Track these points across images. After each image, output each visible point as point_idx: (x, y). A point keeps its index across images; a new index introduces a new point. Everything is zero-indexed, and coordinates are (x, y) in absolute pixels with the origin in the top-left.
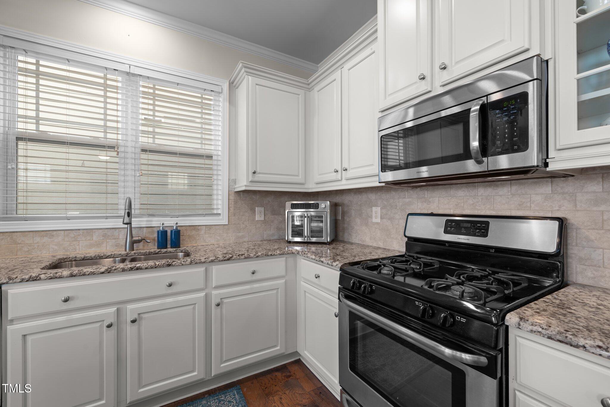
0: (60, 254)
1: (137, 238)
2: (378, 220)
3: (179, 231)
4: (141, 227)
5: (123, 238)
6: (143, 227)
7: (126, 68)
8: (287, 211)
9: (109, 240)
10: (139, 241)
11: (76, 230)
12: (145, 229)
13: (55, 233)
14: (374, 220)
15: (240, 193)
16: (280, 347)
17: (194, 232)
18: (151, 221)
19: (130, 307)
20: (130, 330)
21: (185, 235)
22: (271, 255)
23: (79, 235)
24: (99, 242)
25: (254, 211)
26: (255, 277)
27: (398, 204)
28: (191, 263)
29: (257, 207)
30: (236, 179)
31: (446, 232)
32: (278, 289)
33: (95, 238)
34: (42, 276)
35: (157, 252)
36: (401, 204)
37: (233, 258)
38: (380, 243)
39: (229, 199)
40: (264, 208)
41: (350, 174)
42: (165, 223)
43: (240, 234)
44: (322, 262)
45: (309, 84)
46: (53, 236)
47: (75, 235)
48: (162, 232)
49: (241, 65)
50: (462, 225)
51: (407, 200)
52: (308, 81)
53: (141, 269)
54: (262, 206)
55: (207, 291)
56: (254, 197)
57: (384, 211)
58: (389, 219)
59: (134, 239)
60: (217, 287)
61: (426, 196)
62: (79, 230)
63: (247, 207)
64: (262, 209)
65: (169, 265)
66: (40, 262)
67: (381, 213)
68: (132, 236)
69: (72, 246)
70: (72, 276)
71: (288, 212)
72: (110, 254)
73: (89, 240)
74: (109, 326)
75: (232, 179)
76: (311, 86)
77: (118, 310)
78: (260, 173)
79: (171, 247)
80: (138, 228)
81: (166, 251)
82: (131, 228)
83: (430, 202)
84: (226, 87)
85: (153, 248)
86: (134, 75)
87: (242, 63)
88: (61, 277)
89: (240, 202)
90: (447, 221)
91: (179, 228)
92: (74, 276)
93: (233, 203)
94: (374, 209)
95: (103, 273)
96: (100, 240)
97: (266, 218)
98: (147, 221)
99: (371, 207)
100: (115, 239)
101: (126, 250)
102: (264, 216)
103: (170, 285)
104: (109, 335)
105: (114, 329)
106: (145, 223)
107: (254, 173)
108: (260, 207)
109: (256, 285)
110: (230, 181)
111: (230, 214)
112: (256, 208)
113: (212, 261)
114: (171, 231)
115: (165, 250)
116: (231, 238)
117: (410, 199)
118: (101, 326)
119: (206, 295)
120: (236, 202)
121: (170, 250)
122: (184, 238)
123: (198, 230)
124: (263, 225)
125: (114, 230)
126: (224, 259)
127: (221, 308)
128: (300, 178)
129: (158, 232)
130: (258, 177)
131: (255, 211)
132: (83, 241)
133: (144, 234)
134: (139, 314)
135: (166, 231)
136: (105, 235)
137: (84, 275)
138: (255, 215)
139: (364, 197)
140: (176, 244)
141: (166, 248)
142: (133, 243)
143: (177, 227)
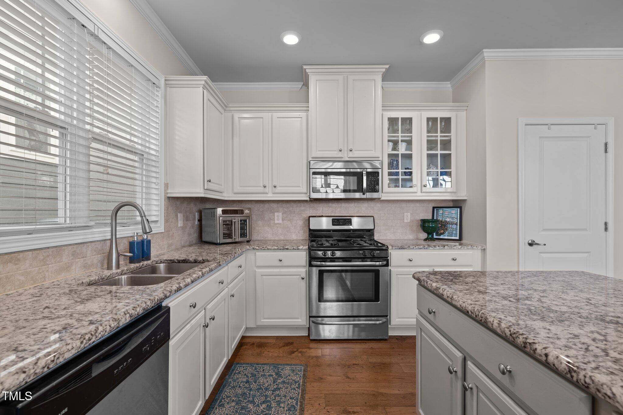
2: (280, 221)
6: (107, 240)
8: (219, 216)
9: (78, 260)
11: (45, 248)
14: (276, 222)
23: (48, 256)
24: (69, 263)
27: (296, 210)
30: (168, 183)
31: (333, 225)
33: (64, 259)
36: (298, 211)
38: (281, 237)
39: (164, 205)
41: (278, 190)
43: (170, 242)
44: (288, 249)
47: (44, 256)
50: (340, 221)
51: (303, 208)
54: (181, 212)
56: (177, 203)
57: (285, 215)
58: (289, 220)
61: (315, 206)
62: (48, 249)
63: (174, 213)
64: (182, 215)
67: (283, 216)
69: (40, 273)
73: (59, 262)
74: (207, 326)
75: (165, 183)
83: (317, 209)
84: (163, 82)
89: (170, 208)
90: (333, 220)
93: (166, 209)
94: (276, 214)
96: (69, 260)
99: (274, 213)
100: (84, 257)
102: (183, 222)
107: (208, 181)
109: (239, 278)
110: (165, 185)
111: (165, 221)
112: (179, 214)
117: (305, 208)
119: (228, 289)
120: (168, 208)
124: (182, 231)
128: (223, 187)
131: (178, 217)
132: (53, 264)
136: (74, 253)
138: (178, 222)
139: (267, 206)
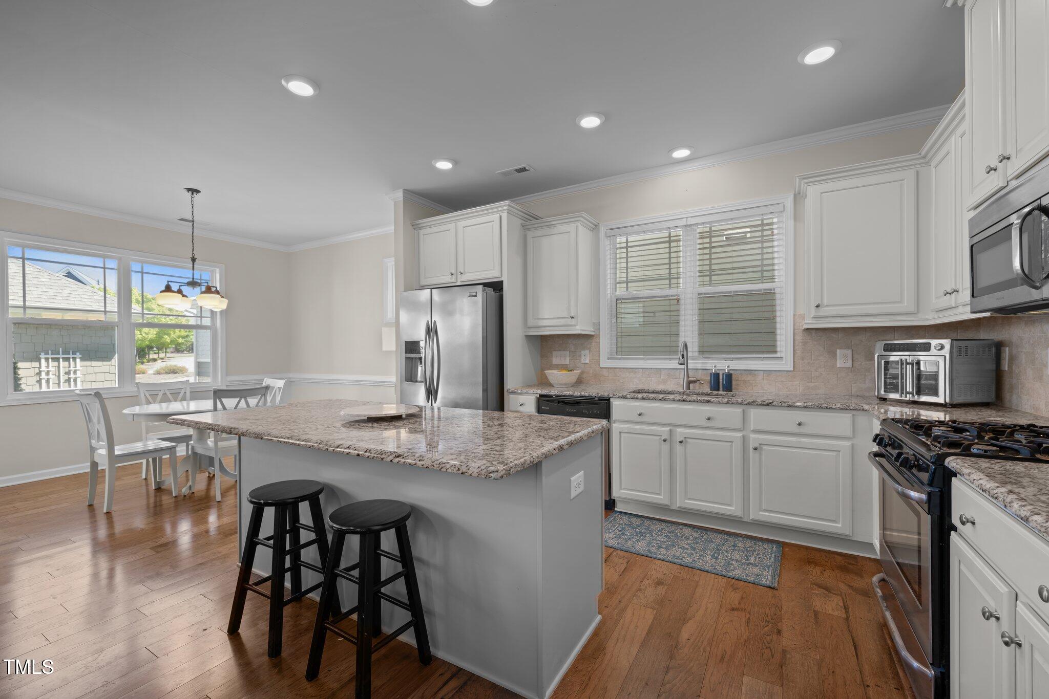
0: (640, 387)
1: (692, 379)
3: (731, 374)
4: (697, 369)
5: (681, 378)
6: (699, 369)
7: (683, 222)
8: (877, 354)
10: (694, 382)
11: (650, 368)
12: (700, 371)
13: (637, 370)
15: (811, 331)
16: (842, 525)
17: (749, 378)
18: (706, 363)
19: (679, 430)
20: (678, 448)
21: (740, 379)
22: (827, 407)
25: (834, 355)
26: (802, 430)
28: (728, 402)
29: (840, 348)
32: (839, 451)
33: (662, 376)
34: (628, 396)
35: (709, 393)
37: (773, 404)
39: (794, 340)
40: (853, 350)
42: (718, 365)
43: (812, 384)
45: (924, 157)
46: (636, 372)
48: (714, 374)
49: (798, 179)
52: (920, 154)
53: (686, 401)
54: (848, 347)
55: (744, 433)
56: (834, 336)
59: (690, 379)
60: (756, 431)
62: (652, 369)
63: (822, 349)
64: (849, 352)
65: (708, 401)
66: (629, 390)
68: (688, 377)
70: (643, 399)
71: (878, 356)
72: (671, 390)
73: (658, 378)
74: (665, 440)
75: (799, 315)
76: (927, 159)
77: (670, 430)
78: (827, 306)
79: (723, 391)
80: (694, 369)
81: (718, 394)
82: (687, 369)
84: (789, 203)
85: (707, 389)
86: (690, 225)
87: (798, 176)
88: (637, 399)
89: (811, 343)
91: (731, 372)
92: (644, 399)
93: (800, 344)
95: (660, 400)
97: (855, 365)
98: (703, 363)
99: (1047, 349)
100: (675, 378)
101: (683, 389)
102: (853, 361)
103: (709, 419)
104: (665, 447)
105: (667, 443)
106: (700, 365)
107: (817, 306)
108: (845, 349)
109: (805, 440)
110: (796, 317)
111: (795, 358)
112: (838, 350)
113: (749, 404)
114: (723, 374)
115: (717, 392)
116: (799, 387)
118: (660, 439)
119: (744, 437)
120: (804, 343)
121: (721, 392)
122: (739, 383)
123: (755, 375)
124: (850, 374)
125: (675, 370)
126: (763, 403)
127: (760, 454)
128: (906, 304)
129: (711, 374)
130: (823, 311)
131: (836, 354)
133: (700, 375)
134: (685, 438)
135: (719, 374)
137: (650, 399)
138: (836, 360)
140: (729, 387)
141: (718, 390)
142: (690, 382)
143: (729, 370)
